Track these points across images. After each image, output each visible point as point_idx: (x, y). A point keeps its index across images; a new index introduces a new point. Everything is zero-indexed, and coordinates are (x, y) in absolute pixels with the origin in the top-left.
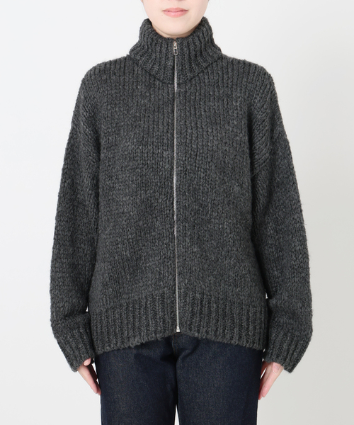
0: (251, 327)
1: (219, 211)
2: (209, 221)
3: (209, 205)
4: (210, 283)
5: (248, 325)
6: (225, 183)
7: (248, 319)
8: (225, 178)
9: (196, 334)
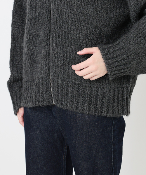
0: (99, 102)
1: (76, 25)
2: (69, 33)
3: (70, 22)
4: (69, 74)
5: (97, 101)
6: (83, 7)
7: (97, 97)
8: (82, 4)
9: (61, 106)
